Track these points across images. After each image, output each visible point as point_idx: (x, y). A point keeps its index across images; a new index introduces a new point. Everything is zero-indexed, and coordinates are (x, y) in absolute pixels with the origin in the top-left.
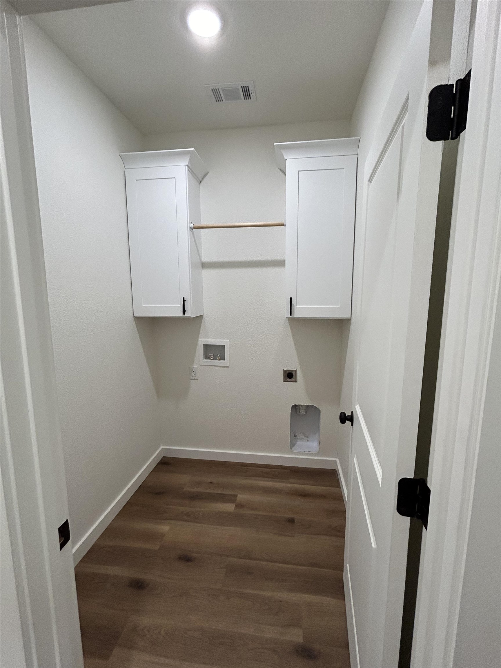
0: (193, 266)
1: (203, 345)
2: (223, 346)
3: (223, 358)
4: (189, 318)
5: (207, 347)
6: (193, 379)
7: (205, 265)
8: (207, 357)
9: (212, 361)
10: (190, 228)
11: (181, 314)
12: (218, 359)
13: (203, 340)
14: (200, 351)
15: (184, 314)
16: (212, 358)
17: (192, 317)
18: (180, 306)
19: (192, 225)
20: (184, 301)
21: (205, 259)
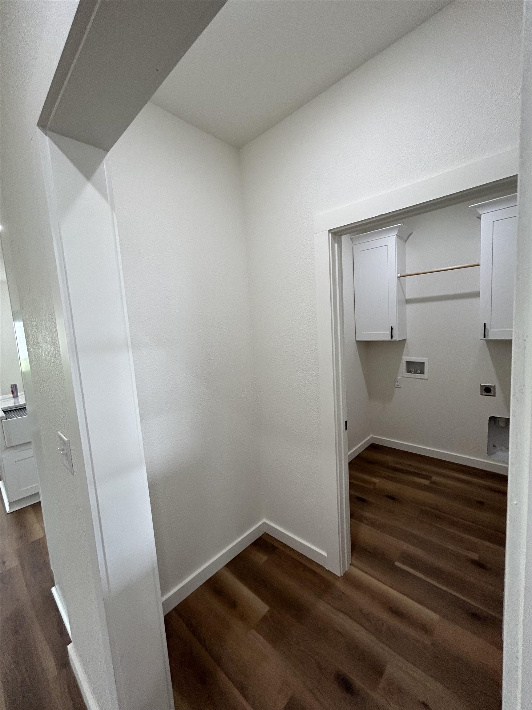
0: (399, 302)
1: (406, 362)
2: (423, 363)
3: (422, 372)
4: (395, 341)
5: (409, 363)
6: (397, 388)
7: (408, 301)
8: (409, 371)
9: (413, 374)
10: (398, 277)
11: (389, 338)
12: (418, 373)
13: (406, 358)
14: (403, 366)
15: (392, 338)
16: (413, 372)
17: (398, 340)
18: (388, 332)
19: (399, 275)
20: (392, 329)
21: (409, 296)
